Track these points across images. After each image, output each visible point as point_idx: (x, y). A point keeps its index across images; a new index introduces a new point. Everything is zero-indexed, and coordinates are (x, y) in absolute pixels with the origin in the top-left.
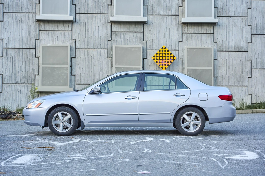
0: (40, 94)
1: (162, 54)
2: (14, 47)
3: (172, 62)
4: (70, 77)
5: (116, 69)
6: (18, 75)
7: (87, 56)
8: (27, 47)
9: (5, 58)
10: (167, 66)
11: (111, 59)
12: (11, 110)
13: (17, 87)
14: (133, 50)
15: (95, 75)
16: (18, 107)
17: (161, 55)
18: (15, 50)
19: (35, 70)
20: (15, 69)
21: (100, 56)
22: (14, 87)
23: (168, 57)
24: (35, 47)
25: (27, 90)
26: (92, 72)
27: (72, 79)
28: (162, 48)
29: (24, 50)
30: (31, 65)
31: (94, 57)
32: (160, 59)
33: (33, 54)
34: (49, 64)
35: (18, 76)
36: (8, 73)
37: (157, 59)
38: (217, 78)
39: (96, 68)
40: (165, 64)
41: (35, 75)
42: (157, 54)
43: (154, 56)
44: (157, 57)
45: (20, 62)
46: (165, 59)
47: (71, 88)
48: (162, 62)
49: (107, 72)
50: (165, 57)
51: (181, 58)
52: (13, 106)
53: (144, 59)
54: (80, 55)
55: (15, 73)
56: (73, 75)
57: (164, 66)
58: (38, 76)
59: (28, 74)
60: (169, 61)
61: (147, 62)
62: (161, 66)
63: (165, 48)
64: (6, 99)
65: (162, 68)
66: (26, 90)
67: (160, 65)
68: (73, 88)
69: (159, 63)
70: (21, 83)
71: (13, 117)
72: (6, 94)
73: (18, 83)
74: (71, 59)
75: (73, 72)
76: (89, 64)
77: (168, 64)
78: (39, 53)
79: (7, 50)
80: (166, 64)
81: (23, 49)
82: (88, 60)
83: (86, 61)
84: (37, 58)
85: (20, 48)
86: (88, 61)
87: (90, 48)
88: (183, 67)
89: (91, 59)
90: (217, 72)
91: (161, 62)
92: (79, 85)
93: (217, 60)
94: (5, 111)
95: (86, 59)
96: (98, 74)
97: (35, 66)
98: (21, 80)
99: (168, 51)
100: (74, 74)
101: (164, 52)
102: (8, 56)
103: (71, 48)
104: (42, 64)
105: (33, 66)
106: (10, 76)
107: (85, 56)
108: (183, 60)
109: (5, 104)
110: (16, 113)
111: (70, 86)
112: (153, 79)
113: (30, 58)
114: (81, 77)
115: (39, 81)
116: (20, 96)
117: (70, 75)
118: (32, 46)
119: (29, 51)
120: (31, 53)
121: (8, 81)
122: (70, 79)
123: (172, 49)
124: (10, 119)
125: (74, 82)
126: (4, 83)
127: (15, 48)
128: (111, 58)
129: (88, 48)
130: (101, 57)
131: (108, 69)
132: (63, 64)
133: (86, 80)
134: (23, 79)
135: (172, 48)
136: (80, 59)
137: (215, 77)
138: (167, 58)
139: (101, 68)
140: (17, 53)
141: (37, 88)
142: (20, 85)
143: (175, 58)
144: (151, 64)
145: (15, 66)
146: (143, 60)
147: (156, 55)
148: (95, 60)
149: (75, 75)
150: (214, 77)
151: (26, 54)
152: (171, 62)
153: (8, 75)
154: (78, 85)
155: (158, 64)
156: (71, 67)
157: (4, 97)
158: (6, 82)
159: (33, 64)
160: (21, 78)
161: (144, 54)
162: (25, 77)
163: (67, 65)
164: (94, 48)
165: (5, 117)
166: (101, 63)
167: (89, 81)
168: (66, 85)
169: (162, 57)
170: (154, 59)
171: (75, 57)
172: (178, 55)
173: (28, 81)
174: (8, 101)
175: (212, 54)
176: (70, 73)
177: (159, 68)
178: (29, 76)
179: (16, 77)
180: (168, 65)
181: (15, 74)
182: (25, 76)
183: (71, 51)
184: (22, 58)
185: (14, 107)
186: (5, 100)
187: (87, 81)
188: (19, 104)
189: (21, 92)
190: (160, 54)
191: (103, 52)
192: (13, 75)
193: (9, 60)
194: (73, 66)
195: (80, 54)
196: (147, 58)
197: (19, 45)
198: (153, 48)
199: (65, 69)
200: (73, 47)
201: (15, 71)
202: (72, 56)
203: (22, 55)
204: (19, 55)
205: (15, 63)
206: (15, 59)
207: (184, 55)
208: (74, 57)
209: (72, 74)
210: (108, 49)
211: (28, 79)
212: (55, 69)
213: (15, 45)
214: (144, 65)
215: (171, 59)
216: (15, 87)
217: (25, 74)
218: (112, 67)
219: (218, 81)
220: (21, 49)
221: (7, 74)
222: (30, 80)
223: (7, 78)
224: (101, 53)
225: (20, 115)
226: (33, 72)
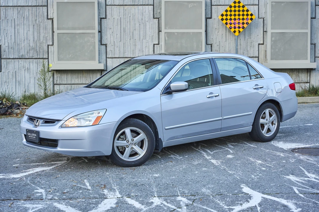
0: (56, 73)
1: (235, 11)
2: (16, 5)
3: (249, 23)
4: (99, 48)
5: (166, 34)
6: (23, 45)
7: (124, 16)
8: (35, 5)
9: (4, 21)
10: (241, 30)
11: (159, 20)
12: (15, 97)
13: (23, 63)
14: (191, 6)
15: (135, 45)
16: (25, 92)
17: (233, 13)
18: (18, 8)
19: (48, 38)
20: (19, 37)
21: (143, 15)
22: (17, 63)
23: (243, 15)
24: (46, 4)
25: (37, 68)
26: (132, 40)
27: (102, 51)
28: (235, 2)
29: (31, 9)
30: (42, 31)
31: (134, 18)
32: (231, 19)
33: (44, 14)
34: (68, 29)
35: (24, 48)
36: (9, 43)
37: (227, 19)
38: (315, 46)
39: (136, 33)
40: (238, 26)
41: (48, 46)
42: (226, 11)
43: (222, 15)
44: (227, 15)
45: (25, 27)
46: (239, 19)
47: (100, 64)
48: (234, 23)
49: (152, 39)
50: (239, 15)
51: (262, 17)
52: (17, 91)
53: (208, 20)
54: (112, 15)
55: (19, 43)
56: (104, 45)
57: (237, 30)
58: (52, 47)
59: (38, 44)
60: (245, 21)
61: (212, 23)
62: (233, 30)
63: (239, 2)
64: (7, 81)
65: (235, 32)
66: (35, 67)
67: (231, 28)
68: (104, 64)
69: (230, 26)
70: (28, 57)
71: (15, 112)
72: (7, 74)
73: (24, 57)
74: (100, 21)
75: (102, 40)
76: (126, 27)
77: (243, 26)
78: (53, 13)
79: (6, 9)
80: (241, 26)
81: (29, 7)
82: (124, 21)
83: (122, 23)
84: (49, 20)
85: (25, 5)
86: (124, 24)
87: (127, 4)
88: (265, 30)
89: (128, 20)
90: (315, 36)
91: (232, 23)
92: (113, 59)
93: (315, 18)
94: (4, 103)
95: (122, 20)
96: (139, 42)
97: (47, 32)
98: (27, 53)
99: (243, 7)
100: (104, 43)
101: (237, 9)
102: (8, 18)
103: (100, 4)
104: (58, 30)
105: (45, 32)
106: (11, 48)
107: (120, 17)
108: (264, 19)
109: (7, 88)
110: (19, 106)
111: (99, 61)
112: (221, 48)
113: (40, 21)
114: (115, 48)
115: (54, 53)
116: (27, 75)
117: (99, 44)
118: (42, 2)
119: (37, 10)
120: (41, 13)
121: (10, 55)
122: (99, 50)
123: (249, 4)
124: (10, 114)
125: (105, 55)
126: (4, 58)
127: (18, 5)
128: (159, 18)
129: (125, 4)
130: (144, 18)
131: (154, 35)
132: (88, 28)
133: (122, 51)
134: (30, 52)
135: (249, 2)
136: (112, 21)
137: (313, 44)
138: (241, 17)
139: (144, 34)
140: (20, 13)
141: (51, 65)
142: (26, 60)
143: (253, 17)
144: (218, 26)
145: (18, 33)
146: (206, 20)
147: (225, 13)
148: (135, 22)
149: (106, 45)
150: (311, 44)
151: (33, 15)
152: (247, 23)
153: (9, 46)
154: (111, 59)
155: (228, 26)
156: (100, 33)
157: (4, 78)
158: (7, 56)
159: (44, 28)
160: (27, 49)
161: (207, 11)
162: (33, 49)
163: (95, 30)
164: (133, 4)
165: (4, 112)
166: (144, 26)
167: (126, 53)
168: (93, 59)
169: (235, 15)
170: (222, 19)
171: (106, 18)
172: (257, 13)
173: (37, 54)
174: (10, 84)
175: (308, 10)
176: (99, 41)
177: (230, 32)
178: (39, 47)
179: (21, 48)
180: (243, 28)
181: (19, 45)
182: (33, 47)
183: (99, 9)
184: (29, 21)
185: (20, 92)
186: (6, 83)
187: (124, 54)
188: (26, 87)
189: (29, 70)
190: (231, 11)
191: (146, 9)
192: (16, 45)
193: (10, 24)
194: (103, 31)
195: (114, 13)
196: (211, 18)
197: (23, 2)
198: (220, 2)
199: (92, 36)
200: (102, 3)
201: (19, 40)
202: (101, 17)
203: (28, 16)
204: (23, 15)
205: (18, 28)
206: (18, 22)
207: (266, 12)
208: (104, 18)
209: (103, 43)
210: (153, 5)
211: (38, 51)
212: (77, 37)
213: (18, 2)
214: (208, 28)
215: (247, 19)
216: (19, 64)
217: (33, 44)
218: (160, 32)
219: (316, 50)
220: (27, 7)
221: (7, 45)
222: (41, 54)
223: (7, 50)
224: (144, 11)
225: (26, 109)
226: (44, 41)
